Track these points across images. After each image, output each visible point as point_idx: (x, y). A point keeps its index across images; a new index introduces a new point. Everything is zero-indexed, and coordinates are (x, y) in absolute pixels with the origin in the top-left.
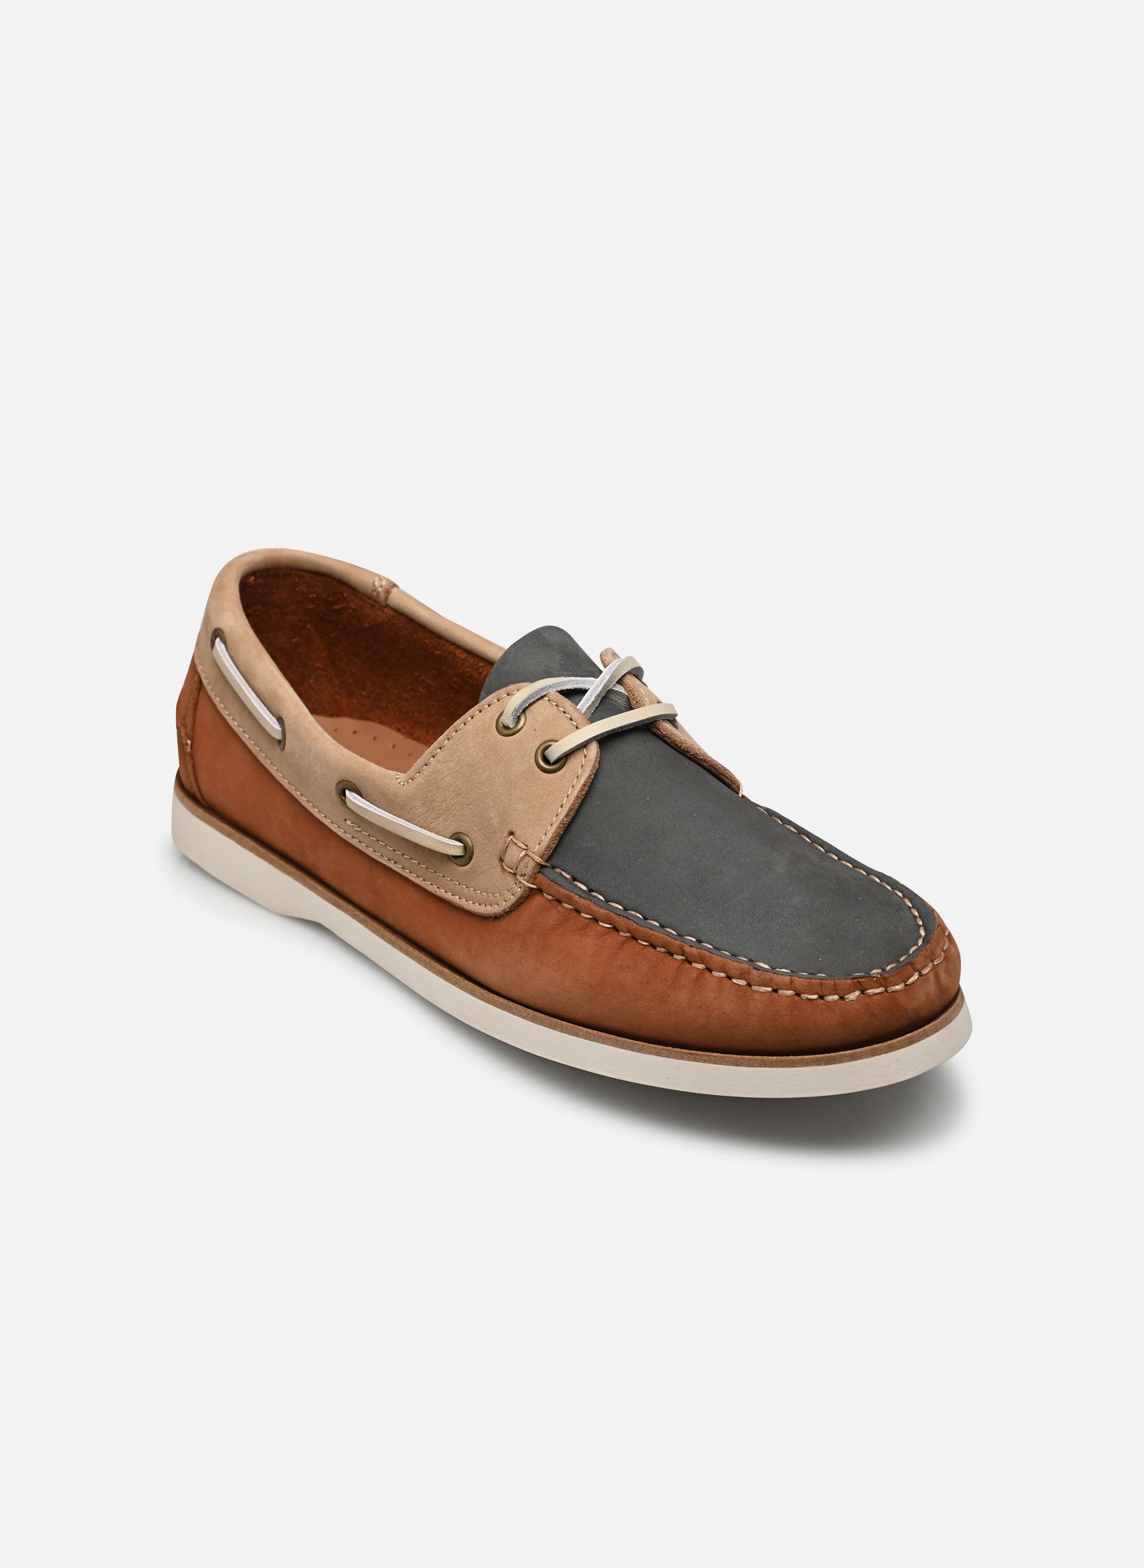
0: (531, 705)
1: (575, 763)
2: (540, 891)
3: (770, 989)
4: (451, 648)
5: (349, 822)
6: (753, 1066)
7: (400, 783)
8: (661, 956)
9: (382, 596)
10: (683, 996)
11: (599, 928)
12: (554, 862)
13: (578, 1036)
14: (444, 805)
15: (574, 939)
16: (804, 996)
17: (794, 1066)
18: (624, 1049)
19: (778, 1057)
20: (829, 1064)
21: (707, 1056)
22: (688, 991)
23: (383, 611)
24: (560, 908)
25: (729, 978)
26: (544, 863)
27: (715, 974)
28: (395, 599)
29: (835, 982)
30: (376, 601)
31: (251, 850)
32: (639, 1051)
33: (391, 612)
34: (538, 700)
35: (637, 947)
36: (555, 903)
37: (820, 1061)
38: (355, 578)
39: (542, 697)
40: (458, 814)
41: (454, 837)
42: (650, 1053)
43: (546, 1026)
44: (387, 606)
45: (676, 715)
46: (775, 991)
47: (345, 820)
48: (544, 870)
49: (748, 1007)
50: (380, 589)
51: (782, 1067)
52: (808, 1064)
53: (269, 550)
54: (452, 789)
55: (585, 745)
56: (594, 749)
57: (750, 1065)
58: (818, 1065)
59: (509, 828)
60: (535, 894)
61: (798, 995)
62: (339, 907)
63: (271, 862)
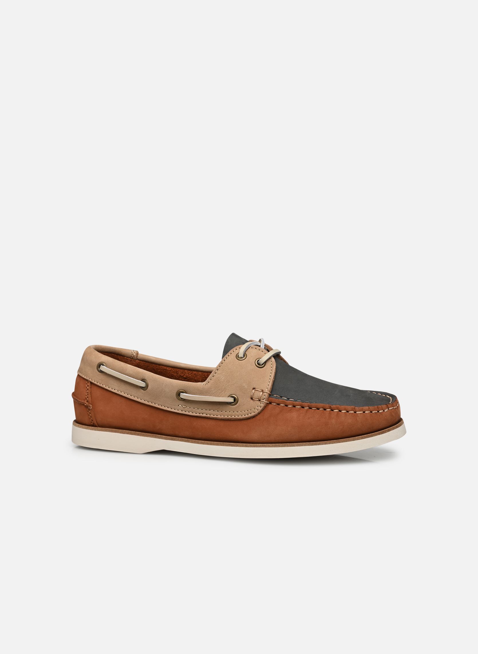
0: (247, 350)
1: (268, 364)
2: (270, 403)
3: (362, 412)
4: (165, 368)
5: (180, 406)
6: (359, 439)
7: (204, 385)
8: (322, 411)
9: (135, 357)
10: (333, 421)
11: (297, 408)
12: (273, 393)
13: (295, 446)
14: (224, 387)
15: (288, 415)
16: (373, 412)
17: (372, 437)
18: (313, 445)
19: (367, 435)
20: (382, 434)
21: (343, 440)
22: (335, 419)
23: (135, 362)
24: (279, 406)
25: (347, 412)
26: (270, 394)
27: (343, 411)
28: (139, 357)
29: (382, 407)
30: (132, 358)
31: (128, 433)
32: (319, 445)
33: (139, 361)
34: (249, 348)
35: (313, 411)
36: (277, 405)
37: (379, 433)
38: (124, 352)
39: (250, 347)
40: (230, 388)
41: (230, 396)
42: (323, 444)
43: (281, 447)
44: (137, 359)
45: (280, 352)
46: (364, 412)
47: (178, 406)
48: (270, 396)
49: (357, 419)
50: (134, 354)
51: (369, 437)
52: (376, 435)
53: (95, 345)
54: (225, 381)
55: (270, 358)
56: (273, 359)
57: (358, 439)
58: (379, 435)
59: (253, 387)
60: (268, 405)
61: (371, 412)
62: (174, 440)
63: (138, 435)
